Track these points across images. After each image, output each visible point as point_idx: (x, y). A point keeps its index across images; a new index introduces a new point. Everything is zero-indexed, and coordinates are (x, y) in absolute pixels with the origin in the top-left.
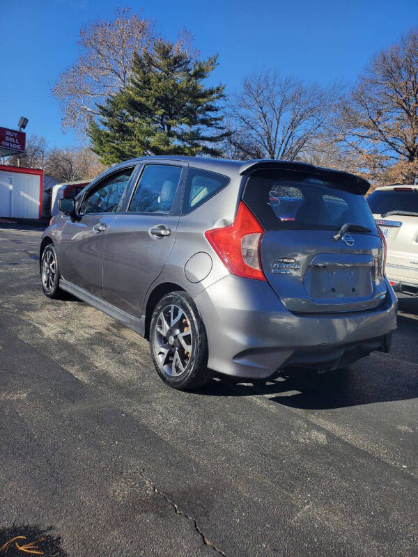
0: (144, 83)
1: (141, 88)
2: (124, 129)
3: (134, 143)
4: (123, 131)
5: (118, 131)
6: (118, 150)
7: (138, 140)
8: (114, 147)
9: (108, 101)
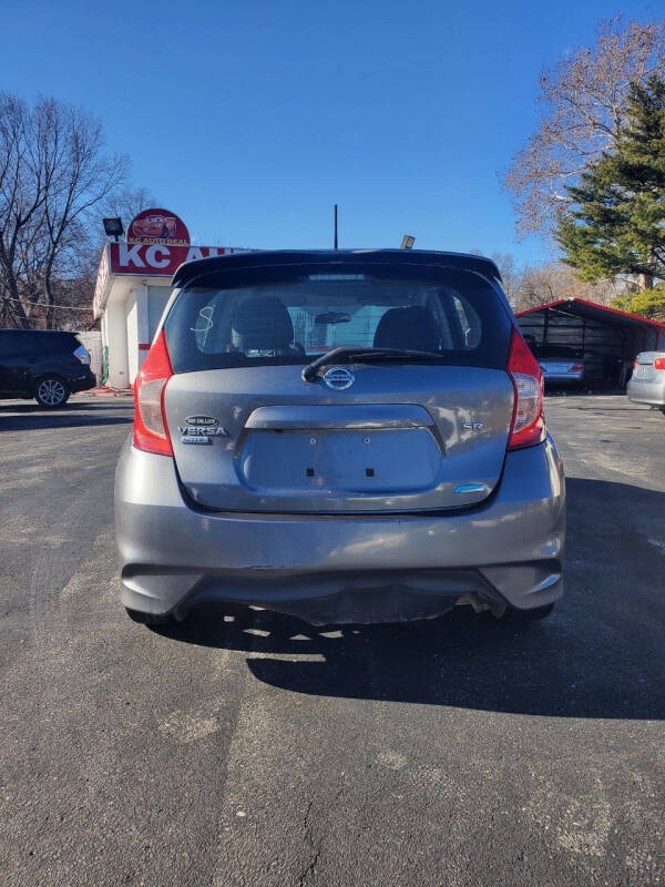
0: (648, 129)
1: (644, 140)
2: (613, 217)
3: (629, 237)
4: (611, 220)
5: (603, 222)
6: (603, 254)
7: (636, 230)
8: (595, 252)
9: (585, 177)
